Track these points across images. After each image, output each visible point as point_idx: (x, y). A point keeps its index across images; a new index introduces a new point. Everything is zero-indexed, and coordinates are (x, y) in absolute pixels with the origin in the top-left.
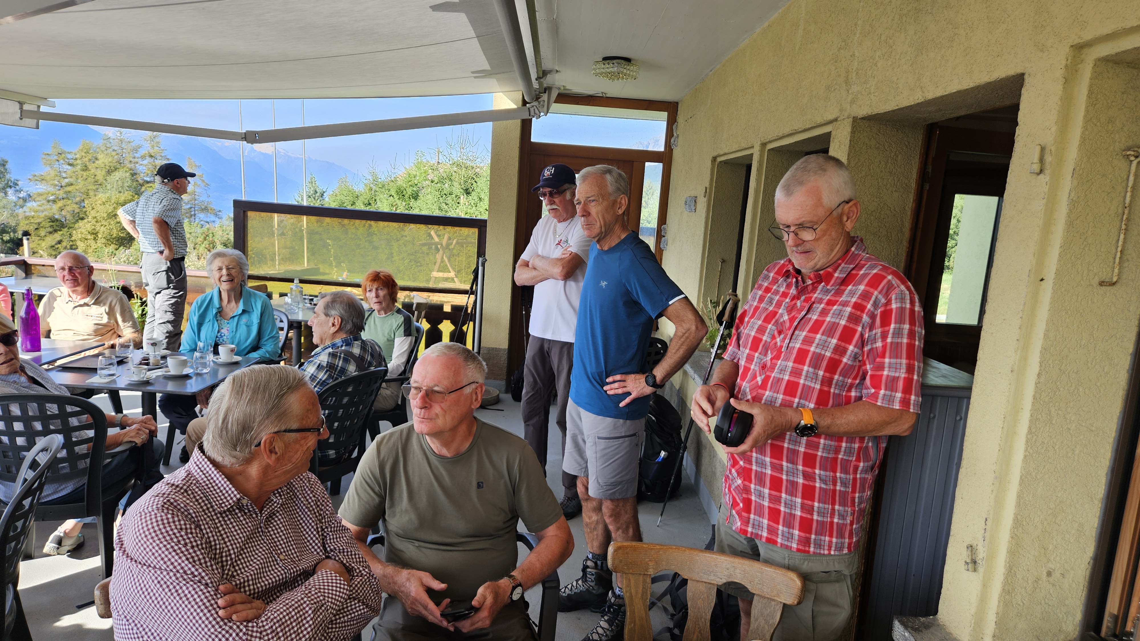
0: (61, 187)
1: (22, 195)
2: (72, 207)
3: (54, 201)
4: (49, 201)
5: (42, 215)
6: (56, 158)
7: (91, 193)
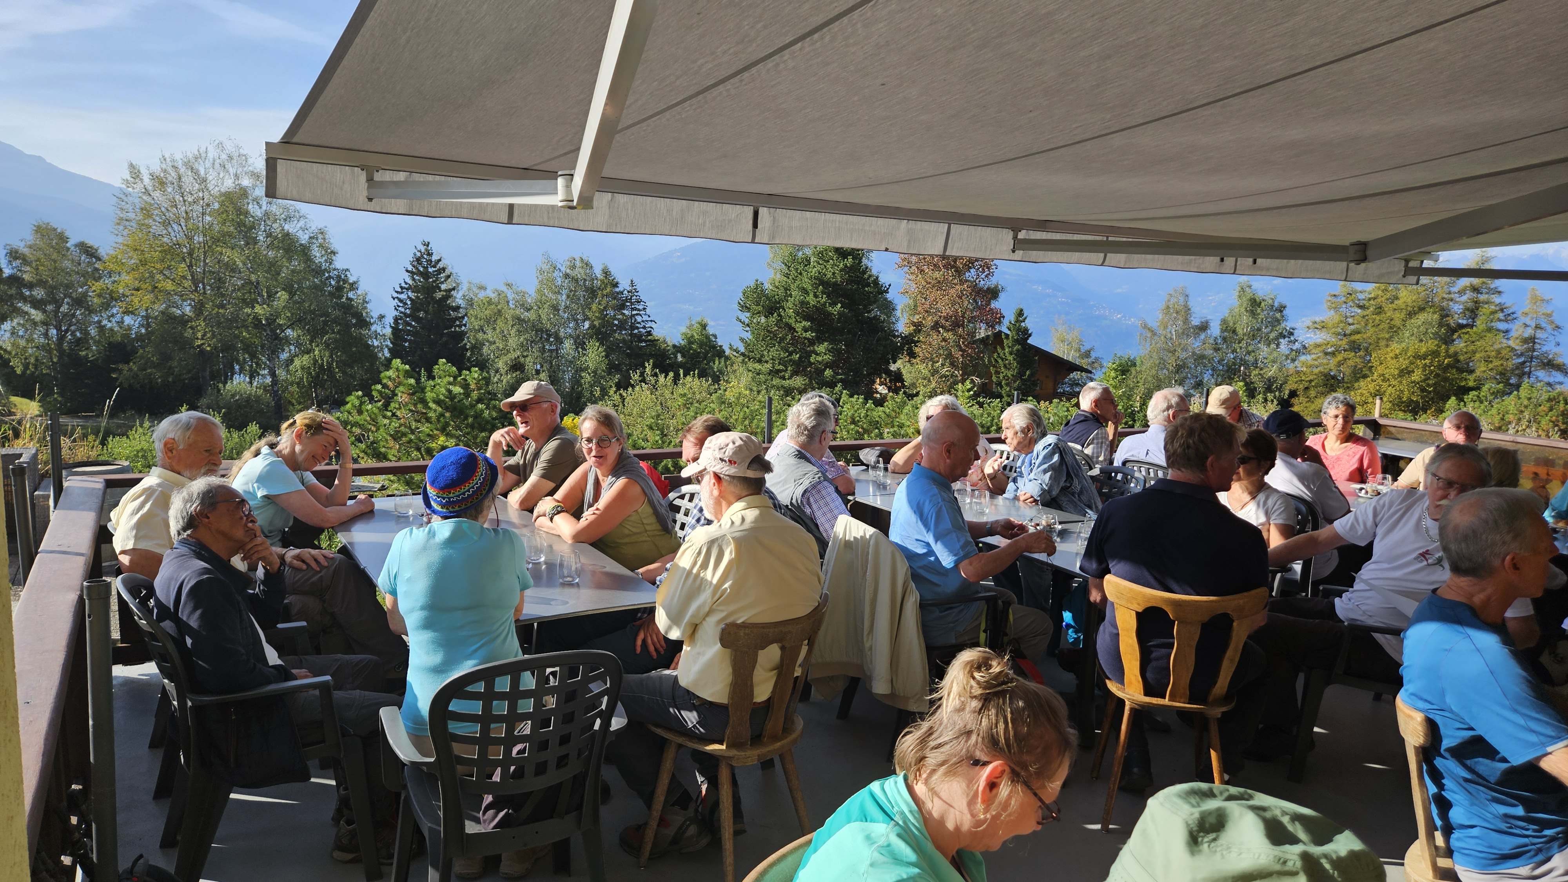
0: (1345, 335)
1: (1297, 346)
2: (1354, 360)
3: (1333, 354)
4: (1326, 354)
5: (1316, 371)
6: (1343, 299)
7: (1383, 343)
